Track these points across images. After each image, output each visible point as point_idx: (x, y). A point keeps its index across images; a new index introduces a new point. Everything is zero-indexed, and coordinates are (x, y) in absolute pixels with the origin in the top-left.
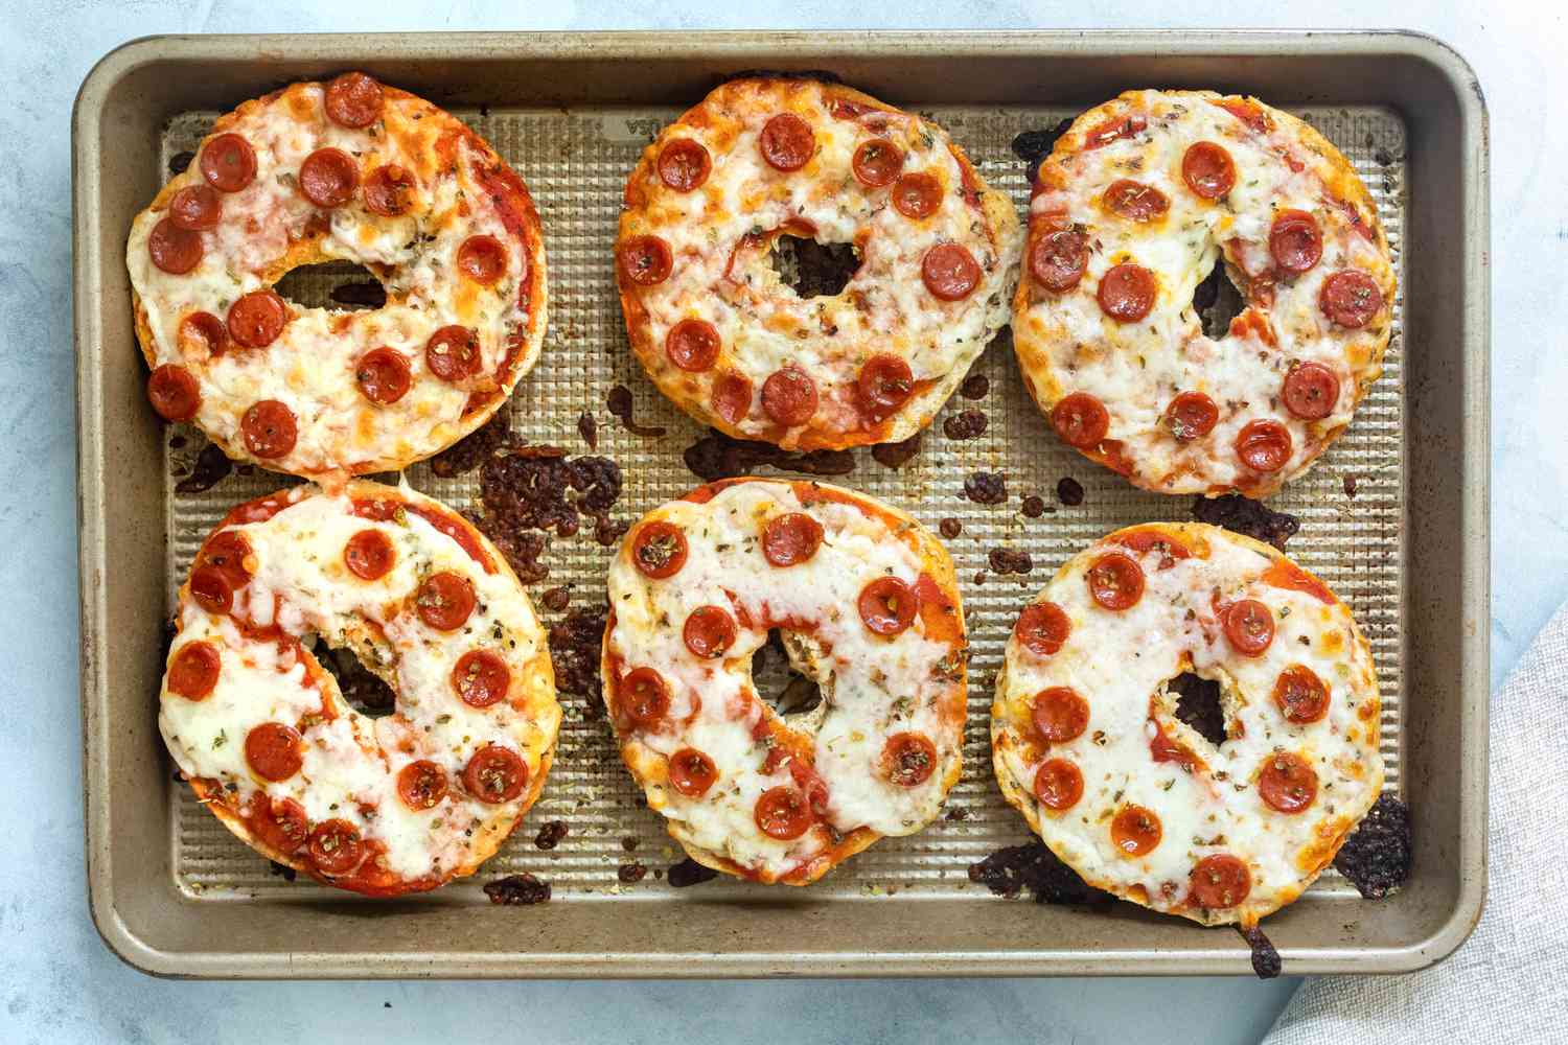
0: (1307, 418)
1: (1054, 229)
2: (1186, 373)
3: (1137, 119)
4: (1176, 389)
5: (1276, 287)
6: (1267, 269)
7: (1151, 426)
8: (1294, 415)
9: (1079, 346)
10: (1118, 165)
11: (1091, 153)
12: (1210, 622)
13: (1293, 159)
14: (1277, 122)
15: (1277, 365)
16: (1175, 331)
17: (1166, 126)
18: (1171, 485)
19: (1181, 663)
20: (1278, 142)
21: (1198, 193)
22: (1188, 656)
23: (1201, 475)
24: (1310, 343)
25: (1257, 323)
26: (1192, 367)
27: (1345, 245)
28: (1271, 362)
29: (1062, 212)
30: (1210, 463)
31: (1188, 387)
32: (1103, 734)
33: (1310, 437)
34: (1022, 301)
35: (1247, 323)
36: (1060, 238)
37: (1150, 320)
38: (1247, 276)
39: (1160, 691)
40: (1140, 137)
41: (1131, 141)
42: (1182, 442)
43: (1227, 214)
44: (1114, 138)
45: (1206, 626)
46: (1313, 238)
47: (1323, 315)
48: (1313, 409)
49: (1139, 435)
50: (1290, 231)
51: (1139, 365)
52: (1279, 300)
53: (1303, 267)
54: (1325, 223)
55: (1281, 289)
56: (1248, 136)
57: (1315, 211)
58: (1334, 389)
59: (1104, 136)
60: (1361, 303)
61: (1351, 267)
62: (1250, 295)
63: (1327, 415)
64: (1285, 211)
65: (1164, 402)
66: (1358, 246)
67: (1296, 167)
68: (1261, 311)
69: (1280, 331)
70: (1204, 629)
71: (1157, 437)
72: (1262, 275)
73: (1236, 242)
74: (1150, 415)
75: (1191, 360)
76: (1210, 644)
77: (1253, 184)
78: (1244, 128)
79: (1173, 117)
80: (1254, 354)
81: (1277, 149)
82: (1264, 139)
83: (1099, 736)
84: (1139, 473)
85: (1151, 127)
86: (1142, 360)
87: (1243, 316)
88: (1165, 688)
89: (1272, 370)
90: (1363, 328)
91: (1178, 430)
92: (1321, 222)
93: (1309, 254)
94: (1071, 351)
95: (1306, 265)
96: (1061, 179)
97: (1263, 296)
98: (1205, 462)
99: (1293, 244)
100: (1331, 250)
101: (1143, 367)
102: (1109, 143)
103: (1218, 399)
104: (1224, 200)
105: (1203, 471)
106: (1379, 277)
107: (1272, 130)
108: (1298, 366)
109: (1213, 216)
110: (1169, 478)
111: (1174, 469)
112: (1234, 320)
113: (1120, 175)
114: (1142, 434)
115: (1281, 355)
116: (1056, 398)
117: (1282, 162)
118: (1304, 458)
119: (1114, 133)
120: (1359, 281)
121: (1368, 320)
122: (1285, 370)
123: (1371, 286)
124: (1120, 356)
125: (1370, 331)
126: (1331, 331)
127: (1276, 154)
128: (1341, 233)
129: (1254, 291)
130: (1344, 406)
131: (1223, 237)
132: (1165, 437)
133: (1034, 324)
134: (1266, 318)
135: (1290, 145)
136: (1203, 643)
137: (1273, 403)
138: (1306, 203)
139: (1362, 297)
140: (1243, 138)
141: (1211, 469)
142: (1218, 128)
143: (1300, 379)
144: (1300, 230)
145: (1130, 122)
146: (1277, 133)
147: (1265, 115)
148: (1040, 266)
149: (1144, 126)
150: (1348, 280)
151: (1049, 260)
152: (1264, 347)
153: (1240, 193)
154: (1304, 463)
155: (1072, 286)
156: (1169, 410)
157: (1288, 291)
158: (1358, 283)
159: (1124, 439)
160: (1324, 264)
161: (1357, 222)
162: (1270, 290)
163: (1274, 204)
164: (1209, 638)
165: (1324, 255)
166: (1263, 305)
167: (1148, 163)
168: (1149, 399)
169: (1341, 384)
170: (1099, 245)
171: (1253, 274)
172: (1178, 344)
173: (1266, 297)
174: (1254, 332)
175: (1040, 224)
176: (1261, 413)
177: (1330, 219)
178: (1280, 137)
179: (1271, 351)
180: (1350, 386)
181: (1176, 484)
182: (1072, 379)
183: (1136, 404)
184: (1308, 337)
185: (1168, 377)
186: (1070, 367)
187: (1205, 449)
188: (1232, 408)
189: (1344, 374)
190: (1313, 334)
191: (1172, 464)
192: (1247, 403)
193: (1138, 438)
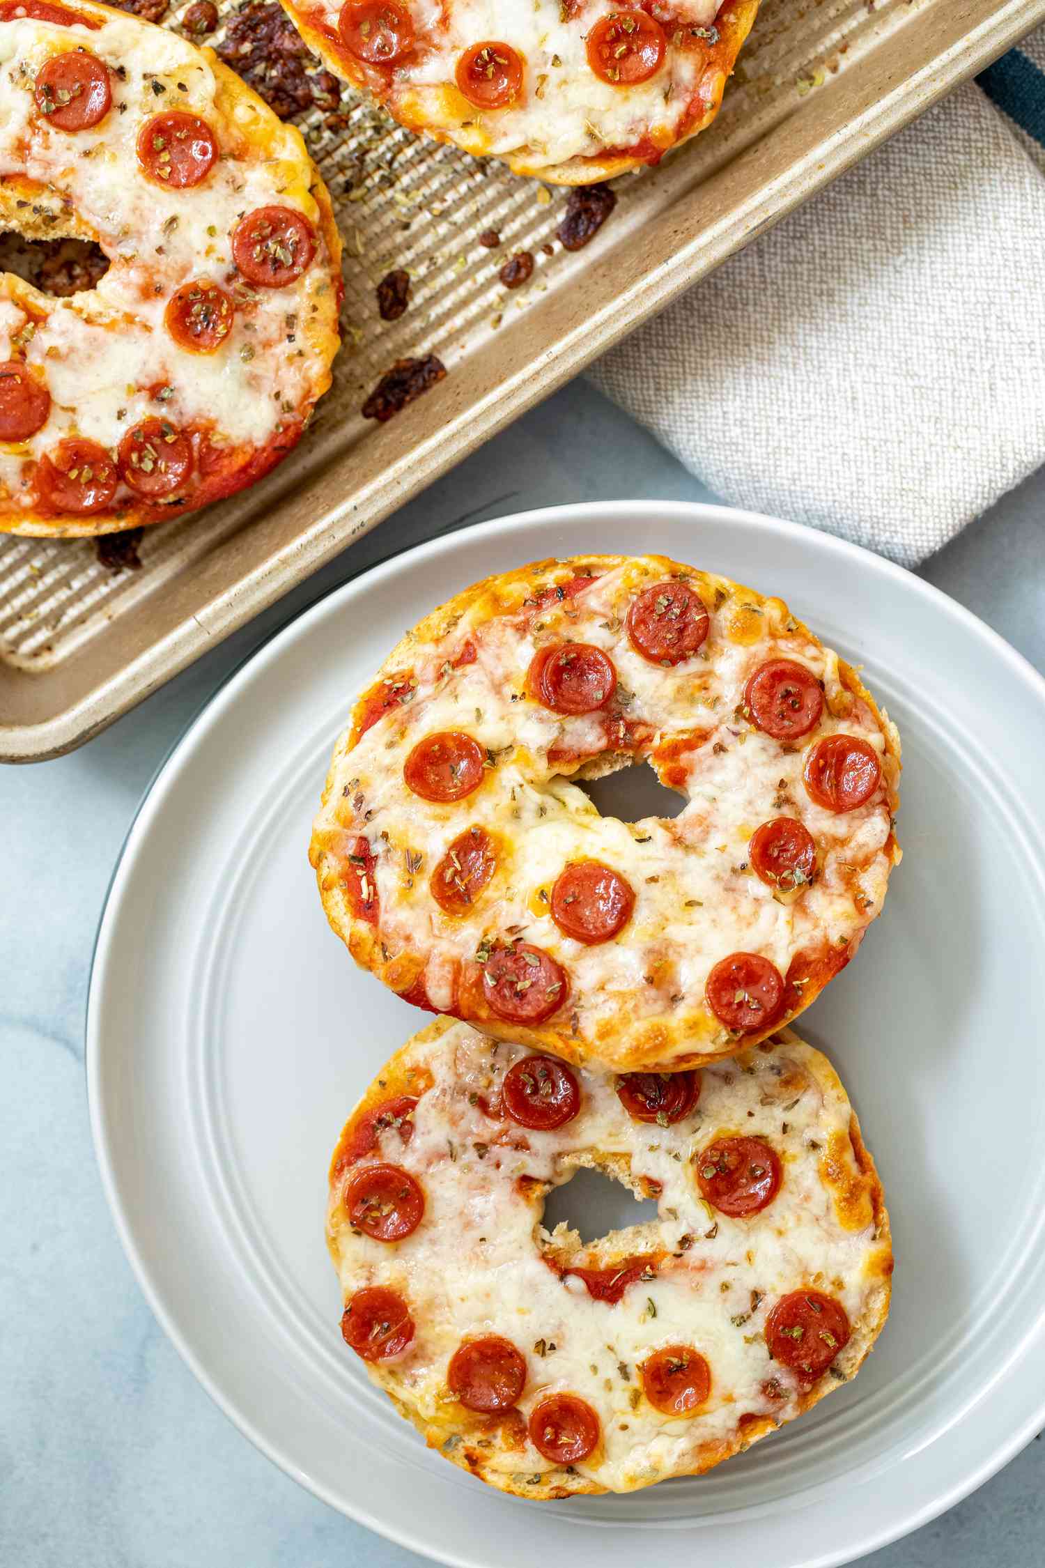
0: (819, 713)
1: (479, 982)
2: (722, 849)
3: (351, 848)
4: (743, 867)
5: (628, 717)
6: (602, 723)
7: (784, 913)
8: (811, 729)
9: (650, 980)
10: (410, 884)
11: (383, 917)
12: (505, 1132)
13: (458, 656)
14: (402, 667)
15: (736, 734)
16: (660, 854)
17: (369, 812)
18: (870, 903)
19: (527, 1198)
20: (430, 673)
21: (473, 787)
22: (525, 1182)
23: (866, 862)
24: (716, 687)
25: (674, 751)
26: (716, 840)
27: (593, 614)
28: (729, 741)
29: (458, 969)
30: (853, 844)
31: (743, 852)
32: (543, 1342)
33: (845, 713)
34: (567, 1046)
35: (671, 765)
36: (493, 976)
37: (637, 883)
38: (605, 754)
39: (544, 1241)
40: (377, 848)
41: (380, 861)
42: (815, 877)
43: (514, 756)
44: (371, 882)
45: (505, 1139)
46: (573, 656)
47: (681, 664)
48: (810, 700)
49: (792, 930)
50: (557, 684)
51: (696, 908)
52: (645, 714)
53: (609, 678)
54: (556, 634)
55: (633, 710)
56: (410, 711)
57: (534, 644)
58: (788, 668)
59: (365, 896)
60: (677, 611)
61: (624, 615)
62: (631, 753)
63: (821, 685)
64: (526, 685)
65: (755, 886)
66: (595, 598)
67: (468, 656)
68: (656, 742)
69: (690, 723)
70: (507, 1144)
71: (800, 906)
72: (608, 732)
73: (554, 755)
74: (769, 909)
75: (704, 840)
76: (528, 1148)
77: (479, 714)
78: (399, 712)
79: (360, 800)
80: (712, 760)
81: (440, 676)
82: (423, 691)
83: (544, 1347)
84: (843, 940)
85: (368, 831)
86: (690, 904)
87: (659, 769)
88: (545, 1234)
89: (743, 743)
90: (711, 615)
91: (799, 876)
92: (555, 639)
93: (594, 665)
94: (652, 993)
95: (608, 673)
96: (411, 960)
97: (637, 736)
98: (848, 853)
99: (574, 683)
100: (592, 634)
101: (700, 904)
102: (375, 894)
103: (766, 813)
104: (491, 756)
105: (861, 856)
106: (646, 578)
107: (412, 677)
108: (746, 710)
109: (509, 775)
110: (861, 905)
111: (849, 895)
112: (663, 781)
113: (424, 887)
114: (791, 923)
115: (723, 728)
116: (713, 1023)
117: (458, 672)
118: (874, 727)
119: (364, 882)
120: (646, 608)
121: (701, 606)
122: (744, 726)
123: (657, 592)
124: (677, 932)
125: (717, 607)
126: (707, 659)
127: (446, 679)
128: (574, 618)
129: (627, 746)
130: (815, 659)
131: (542, 768)
132: (802, 896)
133: (606, 1032)
134: (667, 738)
135: (439, 657)
136: (523, 1156)
137: (789, 749)
138: (523, 654)
139: (668, 607)
140: (413, 715)
141: (860, 847)
142: (391, 745)
143: (764, 710)
144: (558, 671)
145: (353, 858)
146: (417, 672)
147: (388, 682)
148: (528, 1011)
149: (363, 839)
150: (642, 621)
151: (521, 995)
152: (707, 748)
153: (488, 733)
154: (881, 728)
155: (562, 973)
156: (770, 882)
157: (637, 702)
158: (649, 609)
159: (792, 950)
160: (611, 649)
161: (564, 591)
162: (630, 727)
163: (514, 697)
164: (521, 1146)
165: (599, 645)
166: (649, 738)
167: (417, 844)
168: (746, 907)
169: (784, 656)
170: (511, 930)
171: (603, 743)
172: (677, 853)
173: (640, 733)
174: (685, 757)
175: (465, 999)
176: (797, 766)
177: (552, 626)
178: (423, 669)
179: (715, 739)
180: (790, 645)
181: (872, 896)
182: (690, 1000)
183: (749, 924)
184: (706, 689)
185: (722, 875)
186: (675, 999)
187: (833, 847)
188: (784, 801)
189: (771, 649)
190: (704, 682)
191: (841, 895)
192: (782, 781)
193: (797, 931)
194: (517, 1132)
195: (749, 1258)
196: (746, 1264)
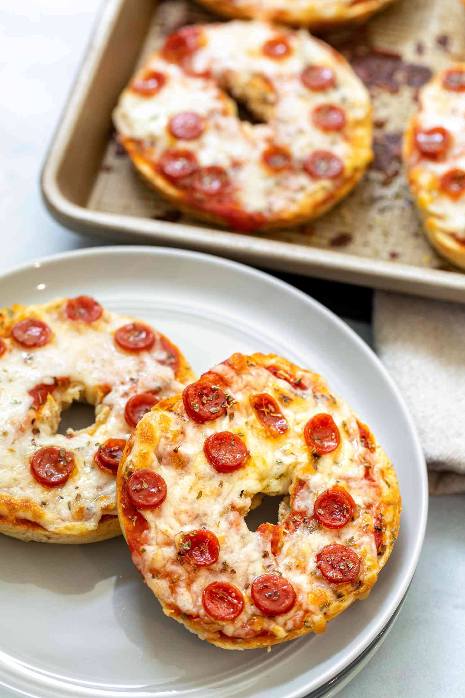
0: (259, 609)
2: (218, 524)
3: (305, 383)
5: (302, 525)
6: (306, 512)
7: (173, 533)
8: (253, 599)
9: (176, 452)
10: (277, 391)
11: (267, 373)
12: (135, 392)
13: (371, 472)
14: (377, 451)
15: (269, 566)
16: (231, 496)
17: (318, 398)
18: (153, 577)
20: (369, 458)
21: (308, 440)
23: (173, 590)
24: (296, 572)
25: (276, 534)
26: (224, 524)
27: (361, 537)
28: (267, 561)
30: (185, 589)
33: (252, 623)
38: (291, 506)
40: (299, 391)
41: (294, 389)
42: (182, 558)
43: (311, 465)
44: (286, 379)
49: (162, 532)
51: (197, 495)
52: (298, 532)
53: (326, 522)
54: (359, 516)
55: (304, 529)
56: (355, 440)
57: (360, 506)
62: (284, 519)
63: (271, 619)
64: (342, 489)
65: (191, 528)
66: (368, 542)
67: (369, 477)
68: (284, 531)
69: (285, 550)
70: (130, 390)
71: (170, 543)
72: (300, 512)
73: (302, 484)
74: (177, 526)
75: (227, 519)
76: (122, 397)
78: (358, 437)
79: (325, 398)
81: (365, 460)
82: (362, 449)
85: (309, 393)
86: (201, 494)
89: (263, 567)
90: (332, 585)
91: (185, 548)
94: (170, 449)
96: (242, 368)
97: (291, 524)
100: (352, 531)
101: (198, 498)
102: (280, 377)
103: (224, 556)
104: (317, 456)
105: (177, 590)
107: (371, 451)
108: (278, 577)
109: (304, 458)
110: (155, 573)
111: (163, 570)
113: (272, 395)
114: (165, 533)
115: (274, 562)
117: (363, 468)
119: (287, 377)
122: (271, 573)
124: (191, 479)
125: (335, 591)
126: (312, 573)
127: (363, 461)
128: (364, 529)
130: (285, 625)
131: (298, 474)
132: (175, 547)
134: (283, 535)
135: (374, 466)
137: (248, 586)
141: (182, 592)
142: (345, 424)
145: (301, 381)
146: (372, 454)
149: (306, 389)
152: (269, 549)
153: (327, 462)
155: (201, 420)
156: (190, 534)
157: (307, 532)
158: (351, 557)
159: (152, 524)
160: (339, 536)
161: (378, 531)
162: (297, 523)
163: (339, 483)
164: (125, 394)
165: (345, 530)
166: (288, 528)
167: (293, 405)
168: (184, 517)
169: (295, 610)
170: (233, 415)
171: (296, 508)
172: (227, 505)
173: (292, 526)
176: (238, 584)
177: (365, 517)
178: (372, 457)
179: (271, 555)
180: (298, 616)
181: (155, 581)
182: (156, 463)
183: (175, 514)
184: (297, 567)
185: (206, 517)
186: (160, 459)
187: (189, 578)
188: (225, 568)
189: (301, 605)
190: (301, 567)
191: (165, 566)
192: (235, 572)
193: (160, 533)
194: (132, 395)
195: (11, 450)
196: (9, 447)
